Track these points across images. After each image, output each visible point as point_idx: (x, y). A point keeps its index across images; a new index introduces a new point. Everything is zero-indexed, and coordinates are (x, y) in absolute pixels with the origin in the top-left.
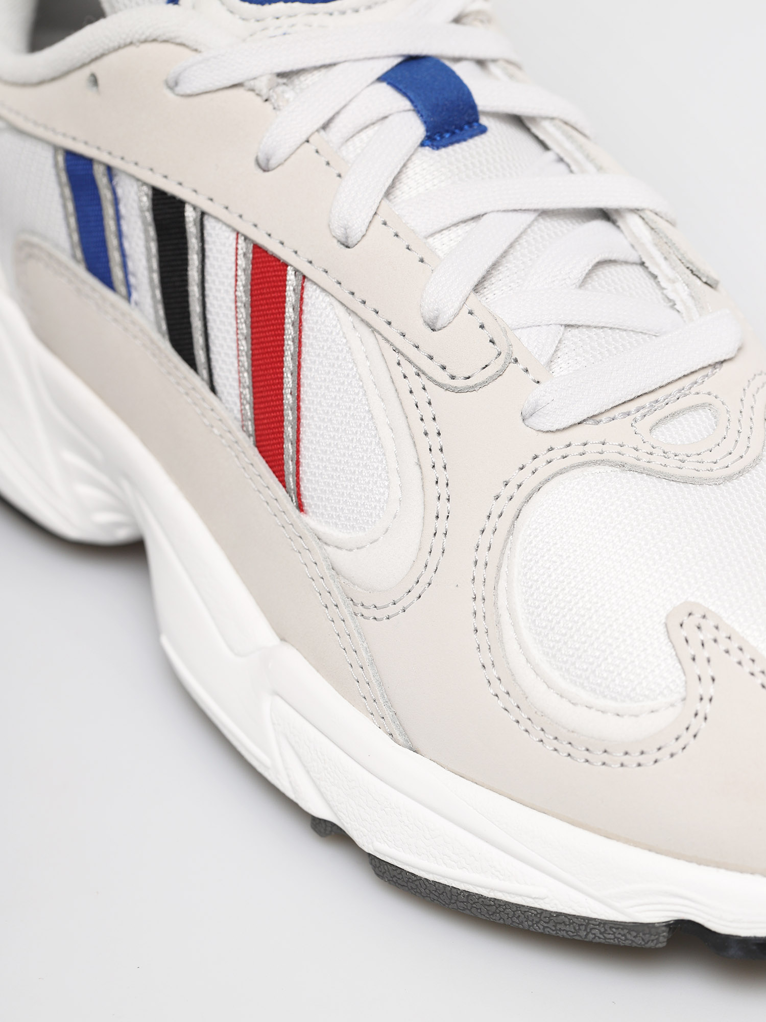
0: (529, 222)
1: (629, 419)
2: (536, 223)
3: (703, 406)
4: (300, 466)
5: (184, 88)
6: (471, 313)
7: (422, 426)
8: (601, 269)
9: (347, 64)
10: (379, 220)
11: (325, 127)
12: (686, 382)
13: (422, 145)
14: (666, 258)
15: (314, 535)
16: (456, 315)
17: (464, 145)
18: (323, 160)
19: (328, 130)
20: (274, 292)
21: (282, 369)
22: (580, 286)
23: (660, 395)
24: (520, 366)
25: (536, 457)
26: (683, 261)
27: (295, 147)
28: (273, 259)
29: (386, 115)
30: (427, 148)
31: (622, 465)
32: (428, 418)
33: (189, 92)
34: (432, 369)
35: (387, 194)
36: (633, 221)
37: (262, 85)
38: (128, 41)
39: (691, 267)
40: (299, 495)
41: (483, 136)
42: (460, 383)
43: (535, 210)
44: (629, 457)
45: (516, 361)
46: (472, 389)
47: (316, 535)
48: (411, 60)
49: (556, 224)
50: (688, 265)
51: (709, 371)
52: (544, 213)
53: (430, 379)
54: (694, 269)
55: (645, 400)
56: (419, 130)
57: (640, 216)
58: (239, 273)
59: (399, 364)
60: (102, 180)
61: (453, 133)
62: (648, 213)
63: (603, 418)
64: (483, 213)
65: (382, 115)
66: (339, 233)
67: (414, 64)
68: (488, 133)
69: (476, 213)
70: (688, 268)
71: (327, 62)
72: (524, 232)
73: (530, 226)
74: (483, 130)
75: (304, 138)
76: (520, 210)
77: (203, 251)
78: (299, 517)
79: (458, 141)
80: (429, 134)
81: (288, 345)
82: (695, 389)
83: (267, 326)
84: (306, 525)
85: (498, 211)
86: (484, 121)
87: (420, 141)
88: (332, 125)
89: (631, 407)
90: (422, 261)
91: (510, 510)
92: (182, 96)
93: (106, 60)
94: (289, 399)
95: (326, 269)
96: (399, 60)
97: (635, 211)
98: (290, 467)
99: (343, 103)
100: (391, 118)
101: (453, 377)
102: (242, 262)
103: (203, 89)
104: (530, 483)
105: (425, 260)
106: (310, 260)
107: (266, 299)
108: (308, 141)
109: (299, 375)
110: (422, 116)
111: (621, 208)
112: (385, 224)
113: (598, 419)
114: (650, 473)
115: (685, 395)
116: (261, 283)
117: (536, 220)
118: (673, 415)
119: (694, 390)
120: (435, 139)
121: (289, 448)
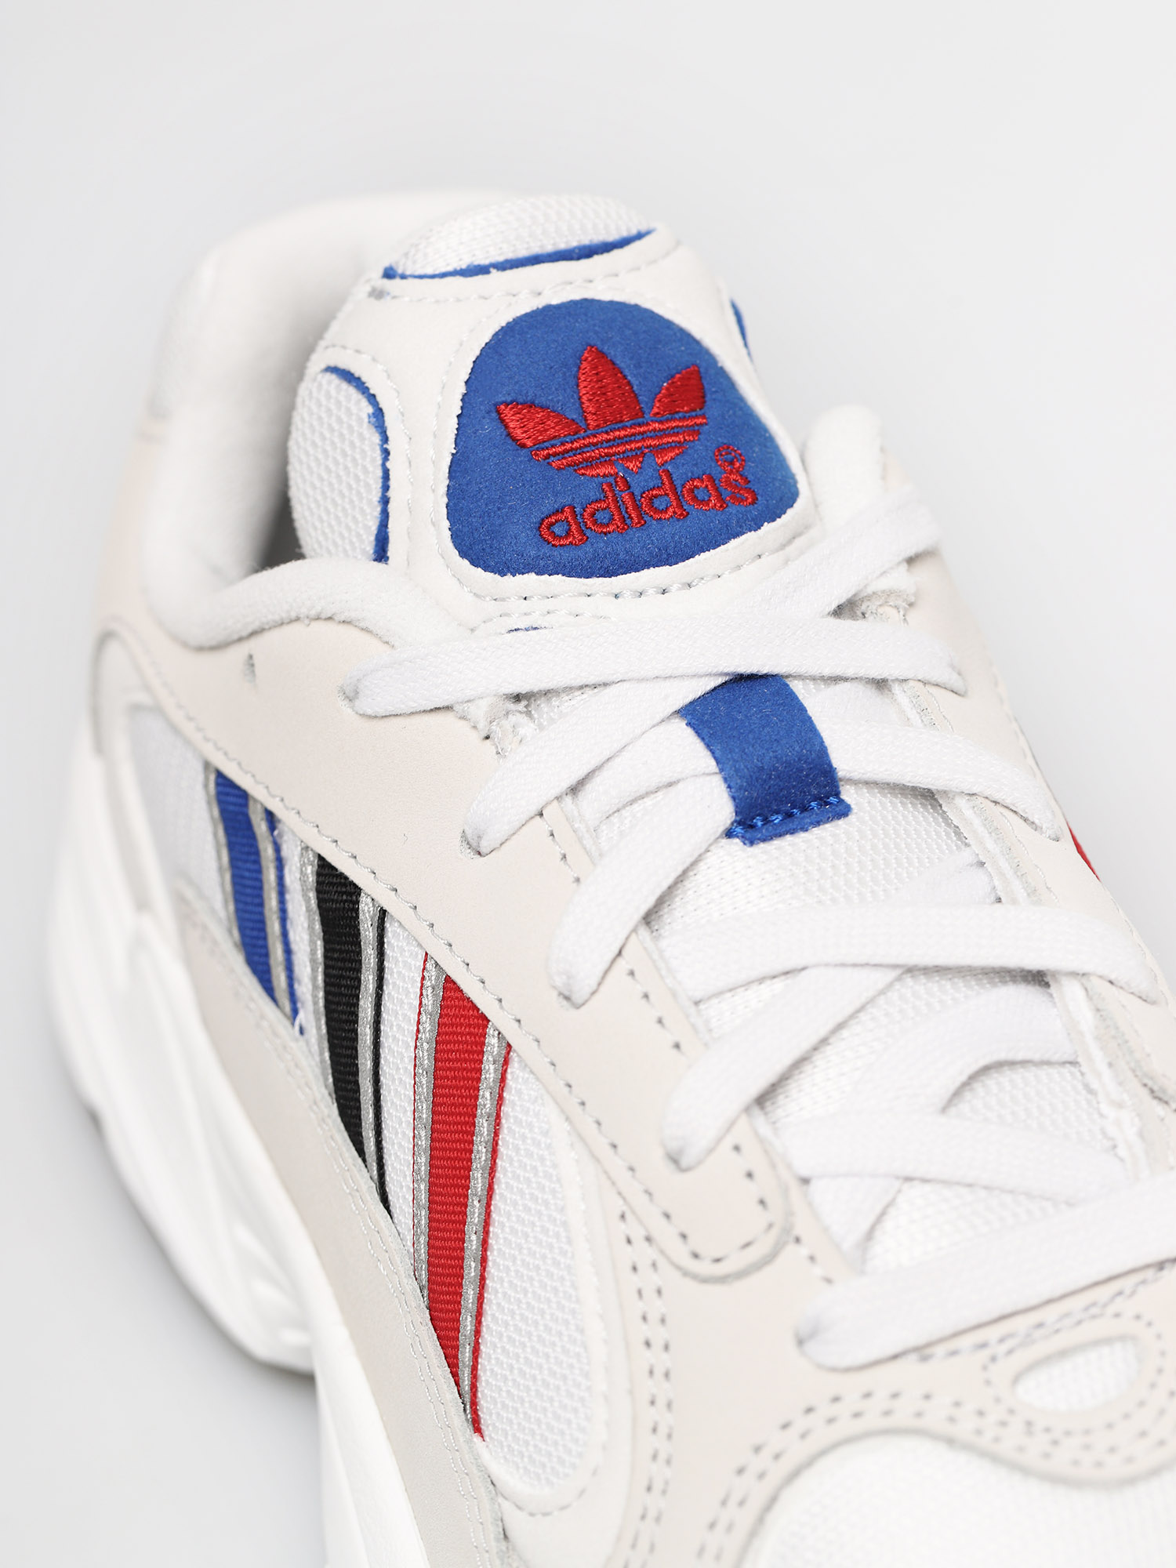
0: (880, 986)
1: (985, 1354)
2: (897, 986)
3: (1122, 1338)
4: (479, 1356)
5: (366, 705)
6: (737, 1148)
7: (645, 1331)
8: (995, 1075)
9: (625, 685)
10: (622, 965)
11: (574, 790)
12: (1103, 1293)
13: (729, 834)
14: (1110, 1065)
15: (486, 1476)
16: (711, 1151)
17: (802, 836)
18: (557, 851)
19: (581, 795)
20: (466, 1061)
21: (467, 1190)
22: (944, 1110)
23: (1050, 1314)
24: (804, 1251)
25: (809, 1410)
26: (1138, 1073)
27: (517, 824)
28: (470, 1004)
29: (673, 779)
30: (737, 841)
31: (950, 1441)
32: (654, 1317)
33: (370, 712)
34: (667, 1235)
35: (649, 918)
36: (1070, 992)
37: (479, 711)
38: (293, 615)
39: (1150, 1083)
40: (474, 1403)
41: (841, 822)
42: (704, 1268)
43: (895, 967)
44: (965, 1428)
45: (798, 1240)
46: (723, 1279)
47: (489, 1477)
48: (741, 681)
49: (935, 988)
50: (1146, 1081)
51: (1150, 1274)
52: (911, 970)
53: (662, 1252)
54: (1155, 1088)
55: (1021, 1324)
56: (724, 811)
57: (1083, 984)
58: (424, 1018)
59: (623, 1217)
60: (261, 827)
61: (789, 815)
62: (1095, 981)
63: (940, 1350)
64: (800, 967)
65: (665, 780)
66: (559, 981)
67: (744, 688)
68: (852, 818)
69: (788, 966)
70: (1145, 1085)
71: (592, 680)
72: (871, 1001)
73: (882, 992)
74: (843, 811)
75: (534, 809)
76: (867, 964)
77: (381, 969)
78: (469, 1442)
79: (792, 832)
80: (738, 819)
81: (478, 1152)
82: (1119, 1304)
83: (452, 1114)
84: (477, 1457)
85: (827, 965)
86: (848, 794)
87: (721, 829)
88: (589, 787)
89: (992, 1333)
90: (677, 1046)
91: (759, 1494)
92: (363, 715)
93: (267, 637)
94: (472, 1242)
95: (538, 1037)
96: (720, 680)
97: (1074, 974)
98: (465, 1355)
99: (607, 754)
100: (680, 786)
101: (696, 1256)
102: (429, 1001)
103: (391, 709)
104: (798, 1451)
105: (683, 1046)
106: (518, 1018)
107: (454, 1069)
108: (541, 815)
109: (488, 1205)
110: (729, 787)
111: (1048, 970)
112: (632, 973)
113: (928, 1351)
114: (995, 1459)
115: (1094, 1317)
116: (449, 1042)
117: (899, 979)
118: (1063, 1354)
119: (1111, 1310)
120: (752, 827)
121: (467, 1323)
